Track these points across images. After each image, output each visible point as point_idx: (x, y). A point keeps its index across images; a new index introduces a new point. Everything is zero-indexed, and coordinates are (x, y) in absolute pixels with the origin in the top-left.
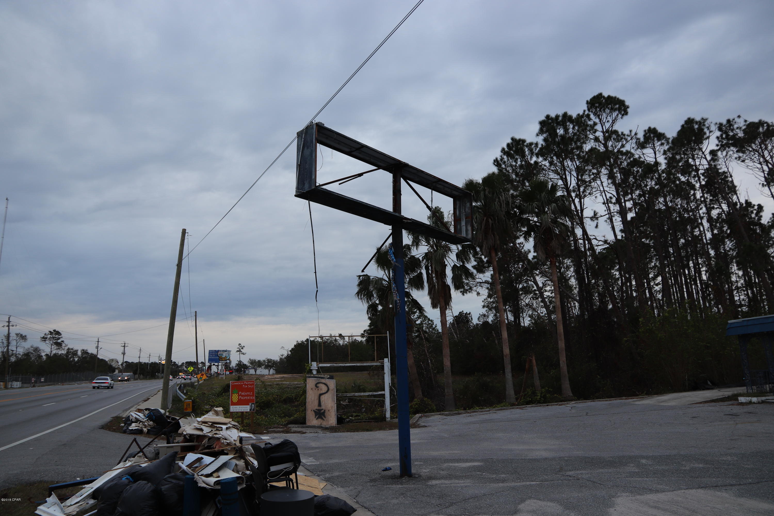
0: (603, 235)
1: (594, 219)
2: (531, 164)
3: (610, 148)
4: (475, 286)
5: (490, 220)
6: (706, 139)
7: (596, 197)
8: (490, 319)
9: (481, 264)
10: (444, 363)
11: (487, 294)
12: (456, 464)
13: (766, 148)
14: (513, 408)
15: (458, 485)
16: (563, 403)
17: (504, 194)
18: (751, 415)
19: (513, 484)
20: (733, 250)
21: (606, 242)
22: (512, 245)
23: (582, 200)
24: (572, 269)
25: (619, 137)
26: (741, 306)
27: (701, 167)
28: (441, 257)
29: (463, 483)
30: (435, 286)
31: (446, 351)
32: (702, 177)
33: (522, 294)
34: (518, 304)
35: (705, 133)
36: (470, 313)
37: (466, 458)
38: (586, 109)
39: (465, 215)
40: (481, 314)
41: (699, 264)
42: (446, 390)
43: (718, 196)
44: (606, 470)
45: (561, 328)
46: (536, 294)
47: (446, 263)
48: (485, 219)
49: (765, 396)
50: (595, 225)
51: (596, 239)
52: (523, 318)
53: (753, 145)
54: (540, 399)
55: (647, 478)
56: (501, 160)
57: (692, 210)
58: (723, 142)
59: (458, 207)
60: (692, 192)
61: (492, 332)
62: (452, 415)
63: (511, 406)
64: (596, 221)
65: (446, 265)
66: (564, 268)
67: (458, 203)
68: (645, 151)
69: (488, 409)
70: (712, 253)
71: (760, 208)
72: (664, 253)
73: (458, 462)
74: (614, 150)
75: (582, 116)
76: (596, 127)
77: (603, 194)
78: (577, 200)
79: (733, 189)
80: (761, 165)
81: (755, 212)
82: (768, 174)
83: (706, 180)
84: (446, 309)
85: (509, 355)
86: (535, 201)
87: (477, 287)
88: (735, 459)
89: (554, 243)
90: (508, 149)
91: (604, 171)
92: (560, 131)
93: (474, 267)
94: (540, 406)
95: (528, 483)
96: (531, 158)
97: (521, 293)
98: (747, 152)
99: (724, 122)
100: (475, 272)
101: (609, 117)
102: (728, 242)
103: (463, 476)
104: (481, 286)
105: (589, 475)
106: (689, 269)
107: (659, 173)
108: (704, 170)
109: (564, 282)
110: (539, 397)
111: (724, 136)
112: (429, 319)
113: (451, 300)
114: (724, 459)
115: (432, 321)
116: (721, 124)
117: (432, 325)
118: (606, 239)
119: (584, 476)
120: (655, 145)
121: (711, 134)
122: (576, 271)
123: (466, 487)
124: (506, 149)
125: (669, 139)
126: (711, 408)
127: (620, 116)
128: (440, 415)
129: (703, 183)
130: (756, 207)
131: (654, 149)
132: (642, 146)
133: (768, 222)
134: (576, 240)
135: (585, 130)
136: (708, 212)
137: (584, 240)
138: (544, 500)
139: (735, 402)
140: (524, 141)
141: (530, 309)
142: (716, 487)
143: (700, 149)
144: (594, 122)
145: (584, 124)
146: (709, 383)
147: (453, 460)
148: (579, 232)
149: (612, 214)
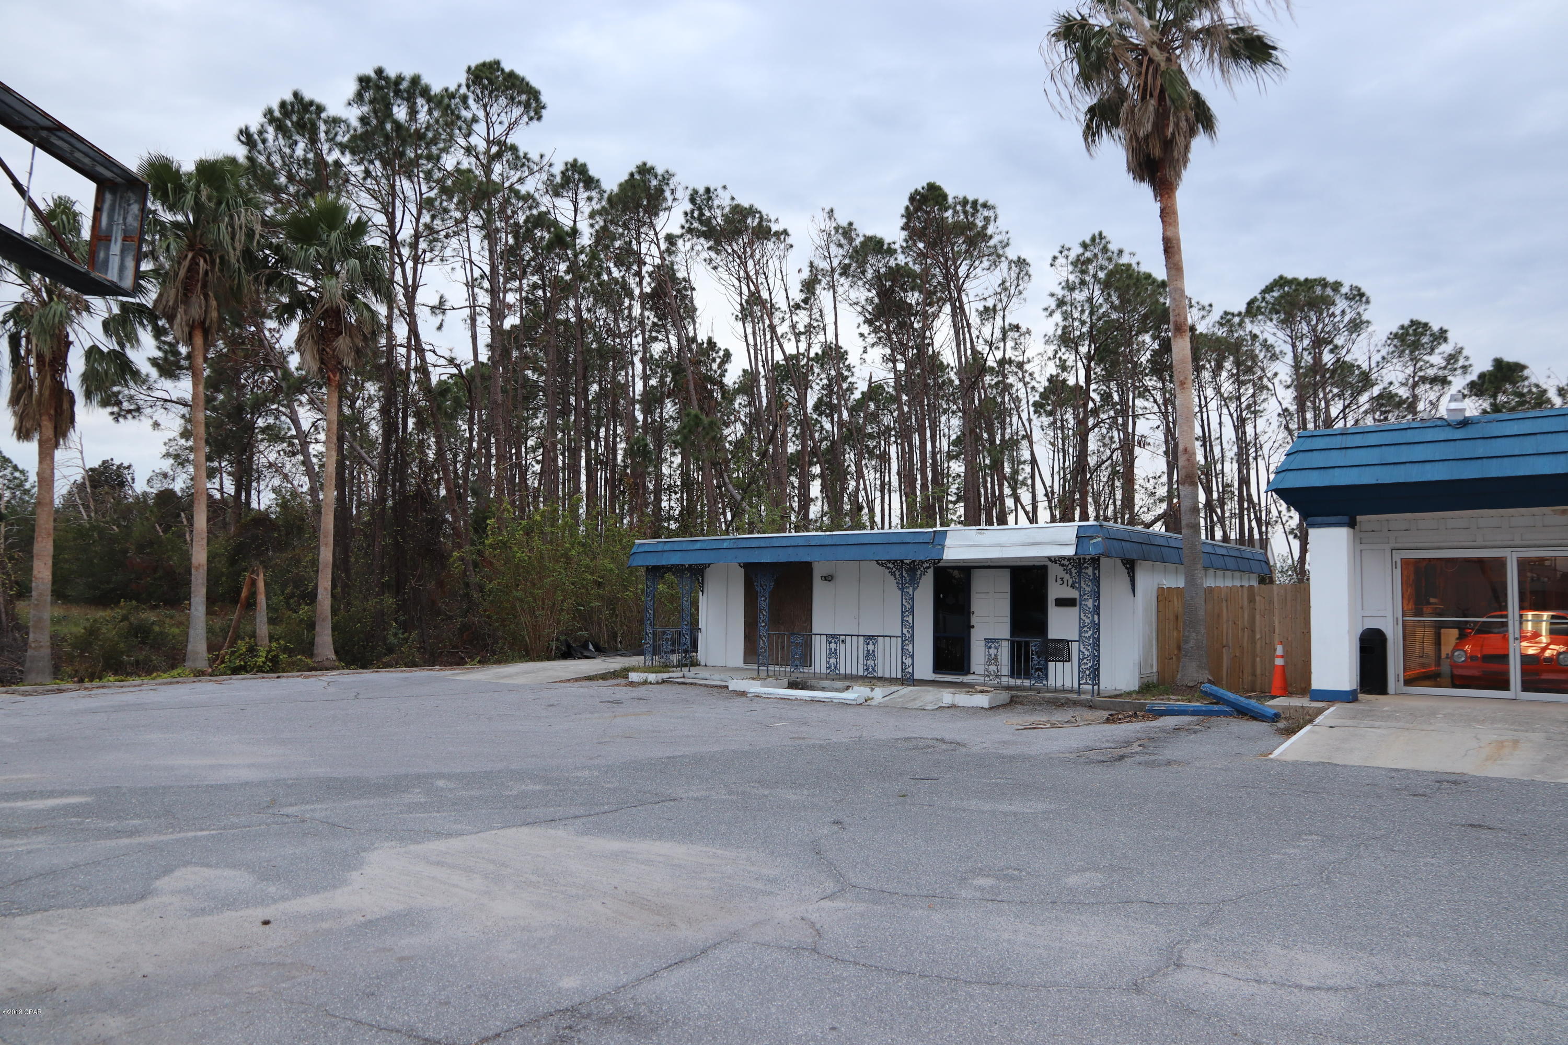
0: (451, 347)
1: (437, 311)
2: (326, 164)
3: (495, 177)
4: (151, 407)
5: (202, 261)
6: (665, 209)
7: (453, 269)
8: (178, 486)
9: (172, 358)
10: (35, 572)
11: (180, 430)
12: (20, 804)
13: (752, 256)
14: (199, 681)
15: (10, 850)
16: (314, 673)
17: (246, 211)
18: (641, 701)
19: (155, 838)
20: (675, 420)
21: (451, 361)
22: (253, 329)
23: (420, 266)
24: (377, 405)
25: (519, 161)
26: (669, 518)
27: (648, 259)
28: (57, 320)
29: (25, 845)
30: (31, 387)
31: (44, 548)
32: (647, 279)
33: (262, 440)
34: (250, 459)
35: (665, 199)
36: (129, 467)
37: (49, 788)
38: (464, 82)
39: (125, 231)
40: (158, 471)
41: (615, 435)
42: (31, 636)
43: (666, 319)
44: (365, 802)
45: (328, 522)
46: (291, 444)
47: (72, 337)
48: (190, 255)
49: (669, 672)
50: (438, 324)
51: (434, 352)
52: (259, 492)
53: (734, 244)
54: (264, 663)
55: (438, 812)
56: (260, 133)
57: (620, 336)
58: (692, 224)
59: (106, 206)
60: (627, 302)
61: (179, 515)
62: (43, 693)
63: (195, 676)
64: (440, 317)
65: (71, 343)
66: (363, 399)
67: (108, 197)
68: (559, 202)
69: (138, 682)
70: (640, 417)
71: (727, 355)
72: (559, 404)
73: (24, 799)
74: (503, 183)
75: (452, 96)
76: (475, 127)
77: (468, 266)
78: (409, 265)
79: (691, 312)
80: (740, 281)
81: (718, 360)
82: (747, 301)
83: (653, 285)
84: (57, 445)
85: (206, 568)
86: (315, 244)
87: (155, 408)
88: (596, 774)
89: (343, 343)
90: (280, 112)
91: (474, 219)
92: (400, 112)
93: (154, 362)
94: (263, 678)
95: (191, 834)
96: (330, 150)
97: (260, 437)
98: (724, 255)
99: (701, 191)
100: (154, 373)
101: (503, 114)
102: (669, 405)
103: (29, 830)
104: (165, 409)
105: (329, 813)
106: (598, 441)
107: (575, 250)
108: (654, 266)
109: (358, 429)
110: (263, 659)
111: (696, 214)
112: (15, 468)
113: (74, 427)
114: (579, 774)
115: (22, 472)
116: (695, 192)
117: (22, 481)
118: (453, 356)
119: (317, 815)
120: (579, 197)
121: (674, 204)
122: (384, 411)
123: (29, 852)
124: (277, 114)
125: (605, 192)
126: (582, 690)
127: (525, 118)
128: (6, 692)
129: (648, 290)
130: (721, 353)
131: (575, 203)
132: (556, 191)
133: (735, 383)
134: (391, 347)
135: (450, 125)
136: (646, 344)
137: (409, 347)
138: (217, 866)
139: (623, 681)
140: (320, 109)
141: (276, 474)
142: (551, 821)
143: (652, 226)
144: (474, 115)
145: (453, 113)
146: (591, 647)
147: (15, 793)
148: (401, 331)
149: (477, 309)
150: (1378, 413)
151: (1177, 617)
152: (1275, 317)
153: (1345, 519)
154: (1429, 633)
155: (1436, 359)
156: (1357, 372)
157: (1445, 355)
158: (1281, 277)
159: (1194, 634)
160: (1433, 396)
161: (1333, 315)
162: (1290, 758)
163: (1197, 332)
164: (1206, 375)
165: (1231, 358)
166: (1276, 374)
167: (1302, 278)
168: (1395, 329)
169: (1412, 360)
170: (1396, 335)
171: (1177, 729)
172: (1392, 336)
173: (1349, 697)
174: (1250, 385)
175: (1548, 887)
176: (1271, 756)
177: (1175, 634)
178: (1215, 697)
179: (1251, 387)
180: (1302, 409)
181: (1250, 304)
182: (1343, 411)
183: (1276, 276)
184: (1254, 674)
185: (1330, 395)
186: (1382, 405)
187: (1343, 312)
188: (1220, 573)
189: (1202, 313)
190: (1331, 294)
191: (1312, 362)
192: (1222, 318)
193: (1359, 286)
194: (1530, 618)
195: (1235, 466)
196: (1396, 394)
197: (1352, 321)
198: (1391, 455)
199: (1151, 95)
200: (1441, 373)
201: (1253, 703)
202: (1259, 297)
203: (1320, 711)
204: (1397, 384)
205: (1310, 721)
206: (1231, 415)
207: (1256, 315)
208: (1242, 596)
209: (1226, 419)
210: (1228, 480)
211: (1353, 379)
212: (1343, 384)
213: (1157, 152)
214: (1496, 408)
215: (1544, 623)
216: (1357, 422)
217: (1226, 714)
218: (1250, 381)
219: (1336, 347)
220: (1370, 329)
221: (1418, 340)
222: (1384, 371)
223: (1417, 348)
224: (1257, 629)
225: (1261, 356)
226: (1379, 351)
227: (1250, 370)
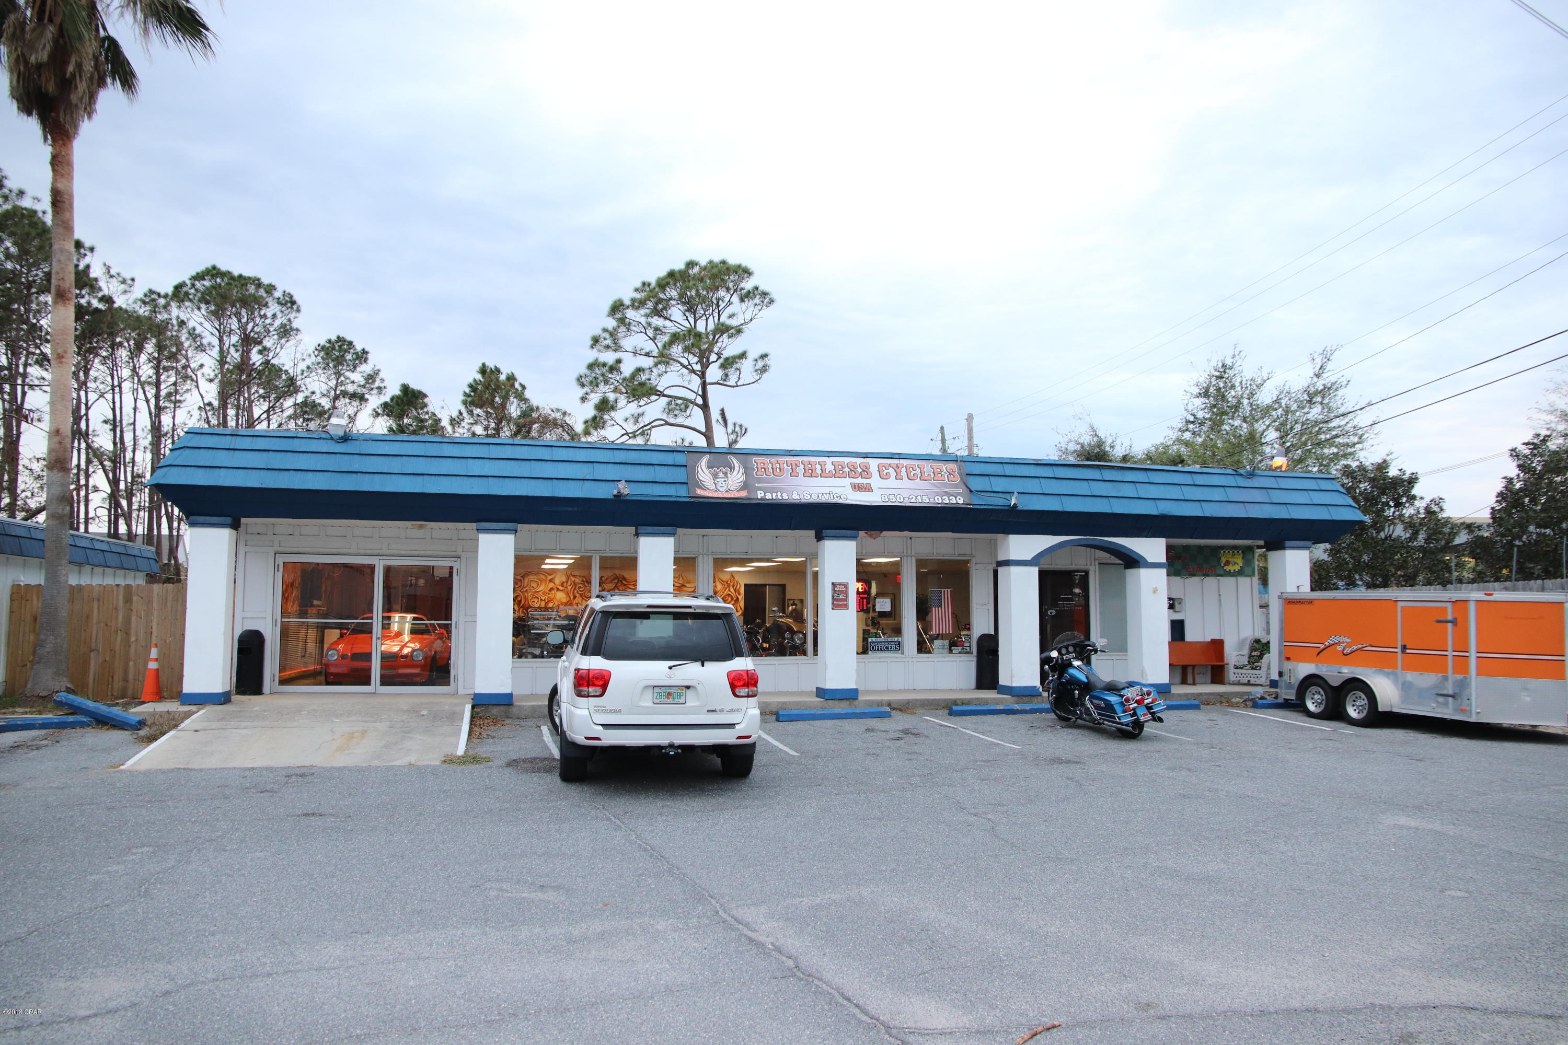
150: (301, 420)
151: (35, 619)
152: (203, 306)
153: (229, 520)
154: (312, 634)
155: (357, 377)
156: (284, 377)
157: (365, 375)
158: (214, 268)
159: (52, 638)
160: (351, 411)
161: (265, 316)
162: (143, 767)
163: (116, 305)
164: (123, 354)
165: (154, 341)
166: (202, 366)
167: (236, 273)
168: (323, 342)
169: (335, 374)
170: (323, 348)
171: (16, 747)
172: (319, 348)
173: (224, 699)
174: (172, 373)
175: (354, 861)
176: (122, 767)
177: (32, 638)
178: (70, 706)
179: (174, 375)
180: (224, 405)
181: (178, 288)
182: (268, 411)
183: (209, 266)
184: (126, 680)
185: (256, 395)
186: (306, 412)
187: (274, 316)
188: (98, 570)
189: (123, 287)
190: (265, 295)
191: (239, 360)
192: (146, 295)
193: (292, 293)
194: (397, 619)
195: (149, 456)
196: (319, 404)
197: (283, 326)
198: (277, 461)
199: (51, 20)
200: (359, 390)
201: (116, 711)
202: (188, 282)
203: (188, 715)
204: (318, 395)
205: (175, 726)
206: (147, 401)
207: (183, 301)
208: (117, 595)
209: (142, 404)
210: (138, 469)
211: (280, 383)
212: (269, 386)
213: (51, 87)
214: (402, 430)
215: (407, 624)
216: (280, 425)
217: (82, 725)
218: (173, 368)
219: (265, 349)
220: (298, 338)
221: (343, 356)
222: (308, 380)
223: (341, 364)
224: (133, 632)
225: (186, 344)
226: (304, 360)
227: (173, 357)
